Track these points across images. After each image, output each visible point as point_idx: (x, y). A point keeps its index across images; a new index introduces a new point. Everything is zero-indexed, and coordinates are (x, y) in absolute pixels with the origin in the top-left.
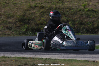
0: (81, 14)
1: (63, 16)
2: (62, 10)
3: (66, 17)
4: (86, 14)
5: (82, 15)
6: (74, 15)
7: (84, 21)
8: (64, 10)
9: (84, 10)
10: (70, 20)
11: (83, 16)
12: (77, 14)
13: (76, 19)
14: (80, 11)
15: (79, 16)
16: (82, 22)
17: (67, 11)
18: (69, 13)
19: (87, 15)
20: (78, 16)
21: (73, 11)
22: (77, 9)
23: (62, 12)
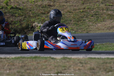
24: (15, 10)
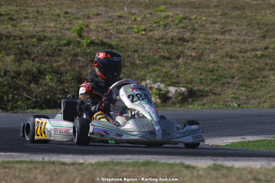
0: (72, 53)
1: (24, 58)
2: (19, 41)
3: (33, 60)
4: (88, 54)
5: (76, 55)
6: (54, 56)
7: (85, 73)
8: (24, 41)
9: (79, 42)
10: (45, 69)
11: (80, 59)
12: (62, 53)
13: (62, 67)
14: (68, 44)
15: (69, 58)
16: (81, 75)
17: (33, 45)
18: (40, 51)
19: (89, 56)
20: (65, 59)
21: (48, 46)
22: (59, 38)
23: (20, 46)
24: (99, 48)
